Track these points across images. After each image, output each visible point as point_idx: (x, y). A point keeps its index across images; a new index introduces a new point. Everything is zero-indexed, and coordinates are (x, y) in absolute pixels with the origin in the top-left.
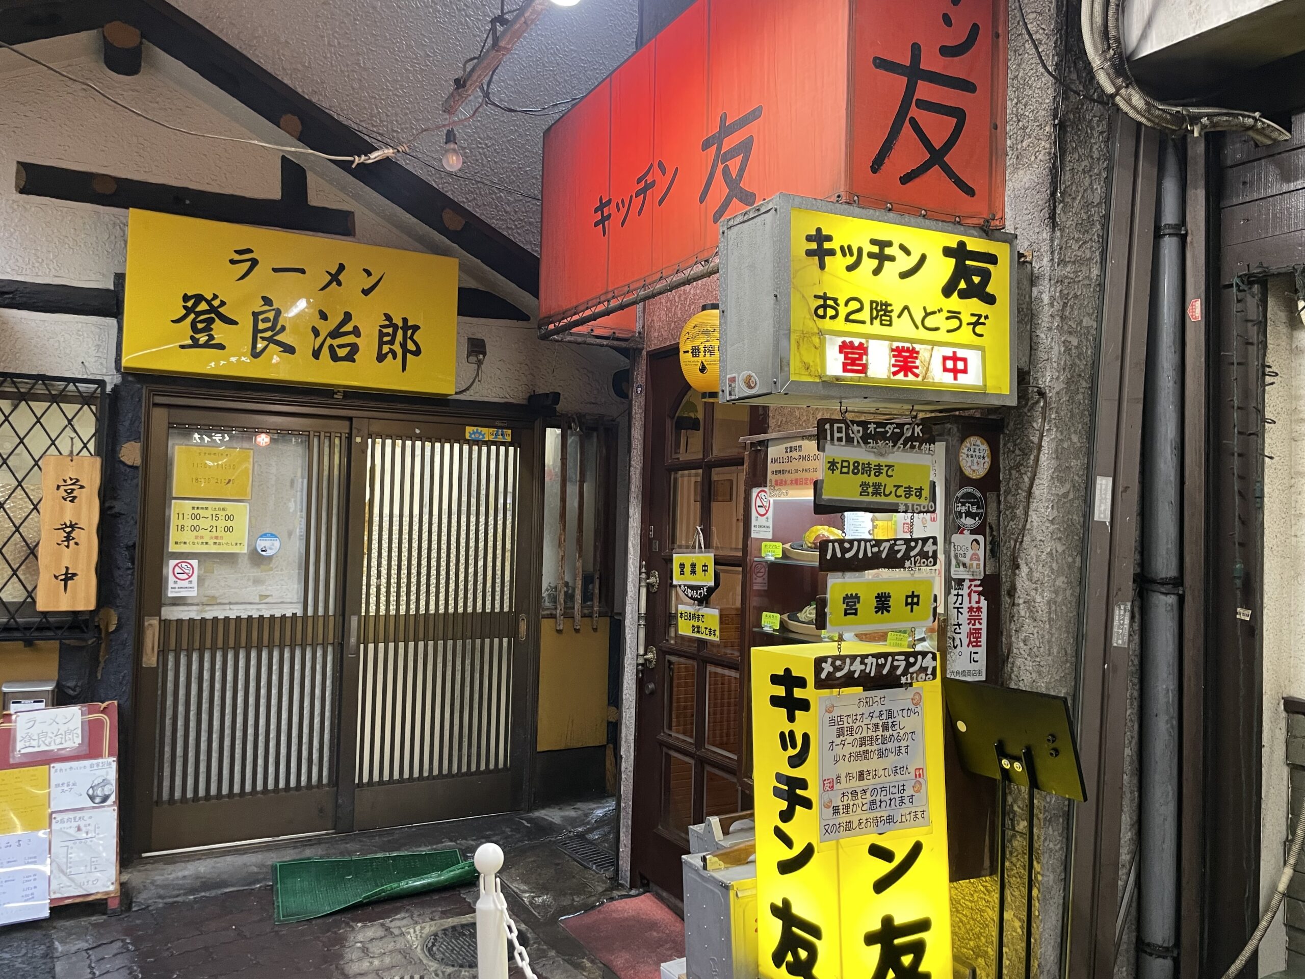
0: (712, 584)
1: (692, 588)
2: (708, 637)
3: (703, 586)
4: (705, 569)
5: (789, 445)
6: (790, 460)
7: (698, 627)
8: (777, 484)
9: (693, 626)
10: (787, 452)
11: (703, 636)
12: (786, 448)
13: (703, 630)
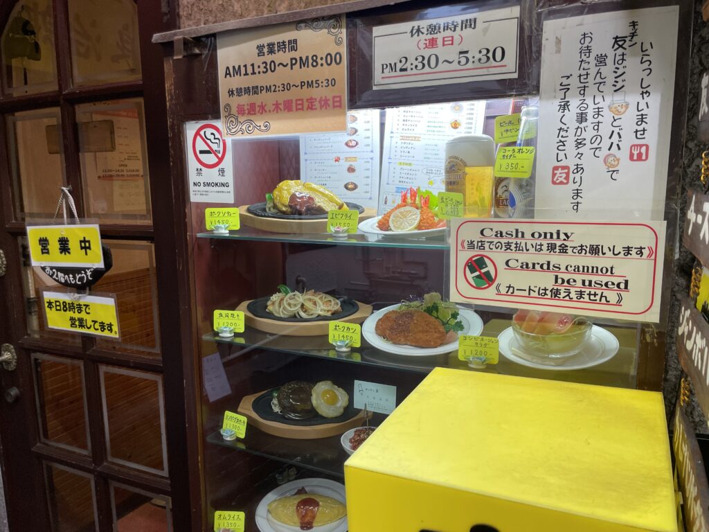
0: (101, 265)
1: (66, 271)
2: (99, 333)
3: (84, 269)
4: (85, 245)
5: (266, 41)
6: (271, 67)
7: (81, 320)
8: (241, 111)
9: (72, 319)
10: (261, 53)
11: (92, 331)
12: (260, 48)
13: (89, 323)
